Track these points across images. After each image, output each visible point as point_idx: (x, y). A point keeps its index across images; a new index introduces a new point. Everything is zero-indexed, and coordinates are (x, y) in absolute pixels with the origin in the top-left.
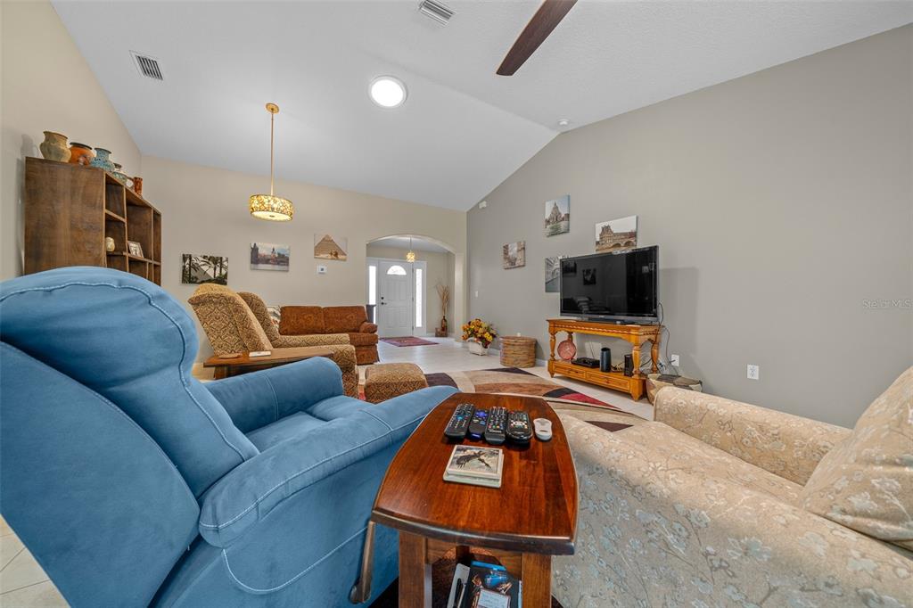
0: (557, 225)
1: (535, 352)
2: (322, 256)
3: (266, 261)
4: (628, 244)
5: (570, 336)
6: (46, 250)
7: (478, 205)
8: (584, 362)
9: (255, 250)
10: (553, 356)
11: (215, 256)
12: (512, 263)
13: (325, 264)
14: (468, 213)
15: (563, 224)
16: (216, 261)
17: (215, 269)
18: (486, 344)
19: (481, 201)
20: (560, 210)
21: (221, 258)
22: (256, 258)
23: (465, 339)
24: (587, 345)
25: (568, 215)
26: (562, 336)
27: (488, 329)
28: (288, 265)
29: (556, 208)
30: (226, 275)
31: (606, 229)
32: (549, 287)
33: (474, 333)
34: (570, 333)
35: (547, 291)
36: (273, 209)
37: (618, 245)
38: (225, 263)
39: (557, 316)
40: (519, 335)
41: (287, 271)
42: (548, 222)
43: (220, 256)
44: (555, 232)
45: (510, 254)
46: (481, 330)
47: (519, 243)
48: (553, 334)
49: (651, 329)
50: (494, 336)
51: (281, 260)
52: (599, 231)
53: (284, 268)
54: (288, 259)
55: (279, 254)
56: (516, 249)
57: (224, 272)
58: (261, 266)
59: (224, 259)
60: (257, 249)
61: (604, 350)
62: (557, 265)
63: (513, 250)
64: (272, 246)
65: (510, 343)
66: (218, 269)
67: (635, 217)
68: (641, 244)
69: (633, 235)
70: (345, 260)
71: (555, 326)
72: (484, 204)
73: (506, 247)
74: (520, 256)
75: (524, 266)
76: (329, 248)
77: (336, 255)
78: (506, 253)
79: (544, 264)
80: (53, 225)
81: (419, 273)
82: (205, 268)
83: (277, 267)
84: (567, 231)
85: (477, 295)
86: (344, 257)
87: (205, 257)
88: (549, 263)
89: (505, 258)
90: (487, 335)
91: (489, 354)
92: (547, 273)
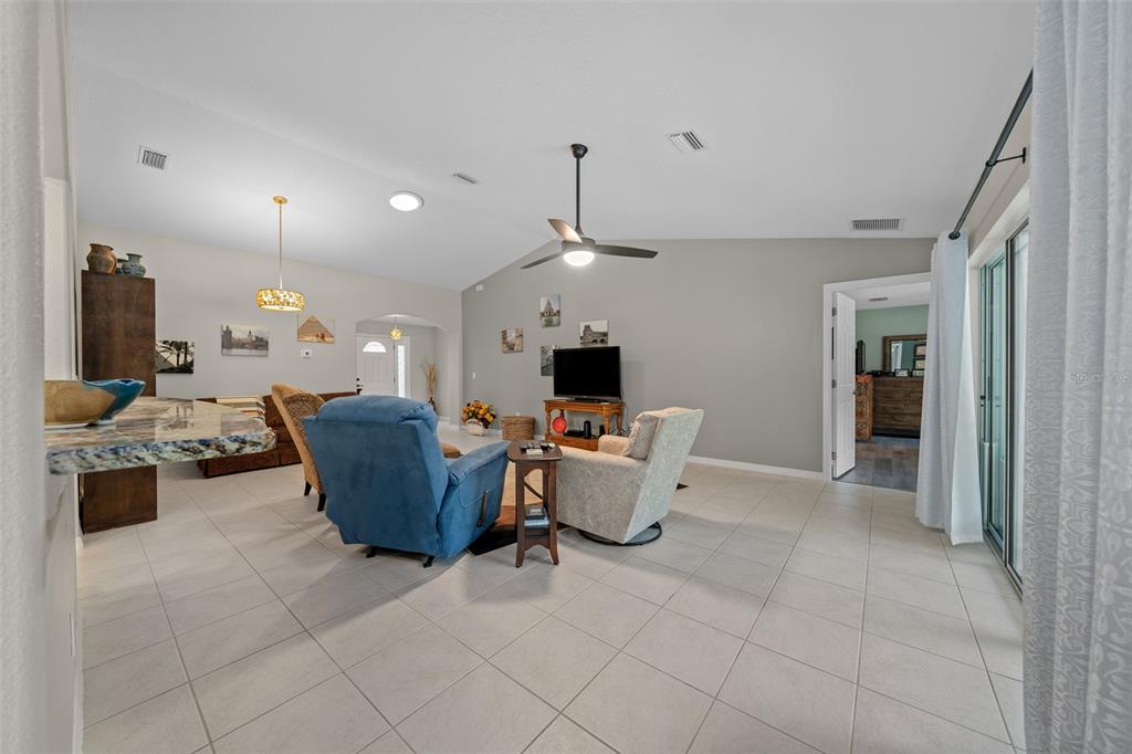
0: (550, 318)
1: (533, 428)
2: (307, 339)
3: (242, 345)
4: (602, 341)
5: (562, 414)
6: (103, 356)
7: (474, 286)
8: (571, 434)
9: (227, 334)
10: (549, 430)
11: (178, 341)
12: (511, 348)
13: (311, 347)
14: (463, 292)
15: (555, 319)
16: (180, 347)
17: (178, 356)
18: (486, 424)
19: (478, 284)
20: (553, 306)
21: (186, 343)
22: (228, 342)
23: (465, 421)
24: (575, 419)
25: (559, 312)
26: (556, 413)
27: (488, 411)
28: (267, 349)
29: (549, 304)
30: (192, 362)
31: (587, 328)
32: (544, 371)
33: (475, 415)
34: (562, 411)
35: (543, 374)
36: (288, 304)
37: (595, 341)
38: (191, 349)
39: (551, 396)
40: (518, 414)
41: (266, 356)
42: (543, 315)
43: (184, 341)
44: (549, 324)
45: (509, 339)
46: (481, 412)
47: (517, 330)
48: (549, 411)
49: (616, 405)
50: (494, 417)
51: (260, 344)
52: (582, 329)
53: (263, 352)
54: (267, 342)
55: (257, 338)
56: (514, 335)
57: (189, 359)
58: (235, 351)
59: (189, 344)
60: (231, 332)
61: (586, 422)
62: (551, 353)
63: (511, 337)
64: (247, 328)
65: (510, 423)
66: (182, 356)
67: (606, 322)
68: (611, 343)
69: (605, 334)
70: (332, 343)
71: (550, 405)
72: (480, 288)
73: (504, 333)
74: (518, 342)
75: (522, 351)
76: (314, 330)
77: (323, 337)
78: (504, 338)
79: (539, 352)
80: (109, 333)
81: (401, 349)
82: (165, 355)
83: (254, 352)
84: (559, 324)
85: (474, 376)
86: (331, 339)
87: (165, 342)
88: (544, 351)
89: (504, 343)
90: (488, 416)
91: (489, 435)
92: (543, 359)
